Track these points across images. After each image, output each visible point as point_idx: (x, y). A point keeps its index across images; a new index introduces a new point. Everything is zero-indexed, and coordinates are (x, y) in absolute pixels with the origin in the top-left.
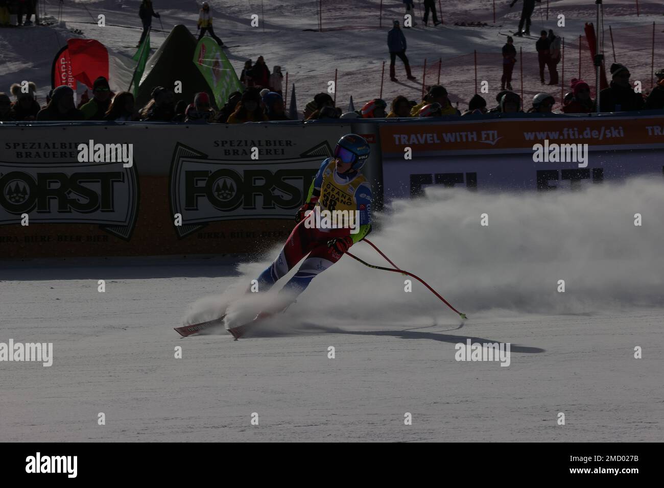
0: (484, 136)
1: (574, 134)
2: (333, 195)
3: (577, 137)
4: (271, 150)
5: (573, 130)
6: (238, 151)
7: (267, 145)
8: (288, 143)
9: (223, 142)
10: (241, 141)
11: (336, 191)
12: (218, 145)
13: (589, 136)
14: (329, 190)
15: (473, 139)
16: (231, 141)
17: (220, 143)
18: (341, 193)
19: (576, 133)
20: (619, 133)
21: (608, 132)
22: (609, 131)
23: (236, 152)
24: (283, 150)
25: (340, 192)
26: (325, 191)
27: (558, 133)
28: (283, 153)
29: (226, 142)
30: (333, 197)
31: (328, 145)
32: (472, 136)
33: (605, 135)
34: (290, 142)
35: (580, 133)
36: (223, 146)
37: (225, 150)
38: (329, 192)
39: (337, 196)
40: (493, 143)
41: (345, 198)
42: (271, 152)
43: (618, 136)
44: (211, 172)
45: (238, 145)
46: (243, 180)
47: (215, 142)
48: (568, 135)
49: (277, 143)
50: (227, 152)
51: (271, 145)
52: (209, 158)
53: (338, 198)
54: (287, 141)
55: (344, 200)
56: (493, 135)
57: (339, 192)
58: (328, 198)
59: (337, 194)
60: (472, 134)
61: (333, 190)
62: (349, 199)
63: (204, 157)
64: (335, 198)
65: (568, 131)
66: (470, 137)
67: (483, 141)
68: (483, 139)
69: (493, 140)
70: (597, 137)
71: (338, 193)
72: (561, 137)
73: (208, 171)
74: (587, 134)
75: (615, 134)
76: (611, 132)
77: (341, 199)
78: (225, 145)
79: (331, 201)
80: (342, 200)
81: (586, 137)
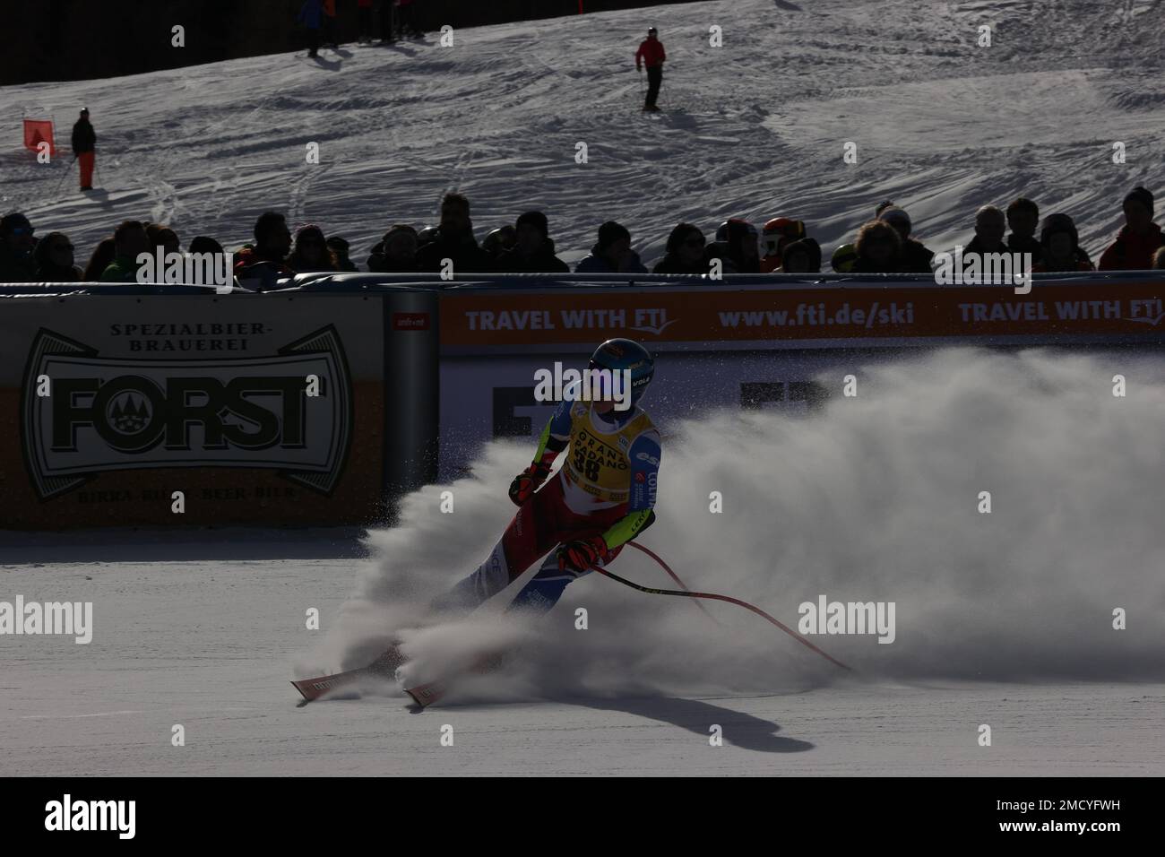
0: (639, 318)
1: (817, 317)
2: (591, 452)
3: (822, 321)
4: (220, 342)
5: (817, 309)
6: (156, 343)
7: (214, 333)
8: (257, 328)
9: (128, 327)
10: (163, 326)
11: (597, 445)
12: (119, 332)
13: (846, 321)
14: (584, 444)
15: (617, 323)
16: (144, 326)
17: (123, 329)
18: (606, 450)
19: (822, 314)
20: (905, 316)
21: (882, 313)
22: (885, 311)
23: (152, 346)
24: (244, 342)
25: (605, 447)
26: (576, 443)
27: (785, 313)
28: (244, 348)
29: (135, 328)
30: (592, 456)
31: (336, 334)
32: (617, 318)
33: (877, 318)
34: (261, 326)
35: (830, 313)
36: (128, 333)
37: (132, 342)
38: (585, 448)
39: (599, 454)
40: (658, 332)
41: (614, 457)
42: (222, 346)
43: (902, 321)
44: (103, 381)
45: (158, 333)
46: (165, 396)
47: (113, 327)
48: (806, 317)
49: (235, 328)
50: (135, 346)
51: (221, 332)
52: (99, 355)
53: (602, 458)
54: (254, 325)
55: (612, 461)
56: (658, 316)
57: (601, 447)
58: (582, 458)
59: (598, 450)
60: (617, 314)
61: (591, 443)
62: (621, 460)
63: (91, 353)
64: (598, 457)
65: (806, 309)
66: (613, 318)
67: (638, 327)
68: (638, 323)
69: (659, 325)
70: (863, 322)
71: (601, 449)
72: (792, 322)
73: (96, 379)
74: (843, 316)
75: (897, 316)
76: (889, 314)
77: (606, 459)
78: (132, 332)
79: (589, 463)
80: (609, 461)
81: (840, 321)
